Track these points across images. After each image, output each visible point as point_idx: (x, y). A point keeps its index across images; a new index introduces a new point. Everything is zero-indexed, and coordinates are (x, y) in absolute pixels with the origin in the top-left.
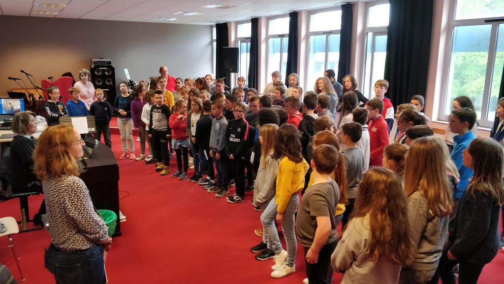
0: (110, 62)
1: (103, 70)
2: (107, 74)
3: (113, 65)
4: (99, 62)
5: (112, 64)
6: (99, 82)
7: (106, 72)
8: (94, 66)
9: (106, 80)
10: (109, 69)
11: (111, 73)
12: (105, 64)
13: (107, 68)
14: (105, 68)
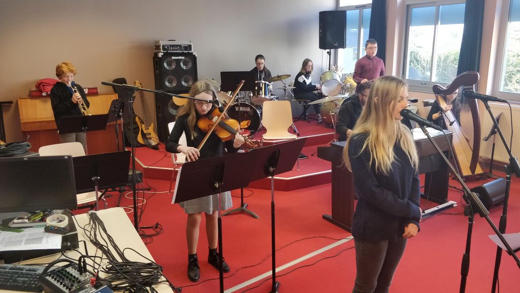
0: (190, 46)
1: (178, 61)
2: (184, 68)
3: (194, 51)
4: (171, 45)
5: (192, 51)
6: (170, 82)
7: (182, 64)
8: (163, 54)
9: (183, 79)
10: (188, 59)
11: (190, 66)
12: (181, 50)
13: (183, 58)
14: (181, 58)
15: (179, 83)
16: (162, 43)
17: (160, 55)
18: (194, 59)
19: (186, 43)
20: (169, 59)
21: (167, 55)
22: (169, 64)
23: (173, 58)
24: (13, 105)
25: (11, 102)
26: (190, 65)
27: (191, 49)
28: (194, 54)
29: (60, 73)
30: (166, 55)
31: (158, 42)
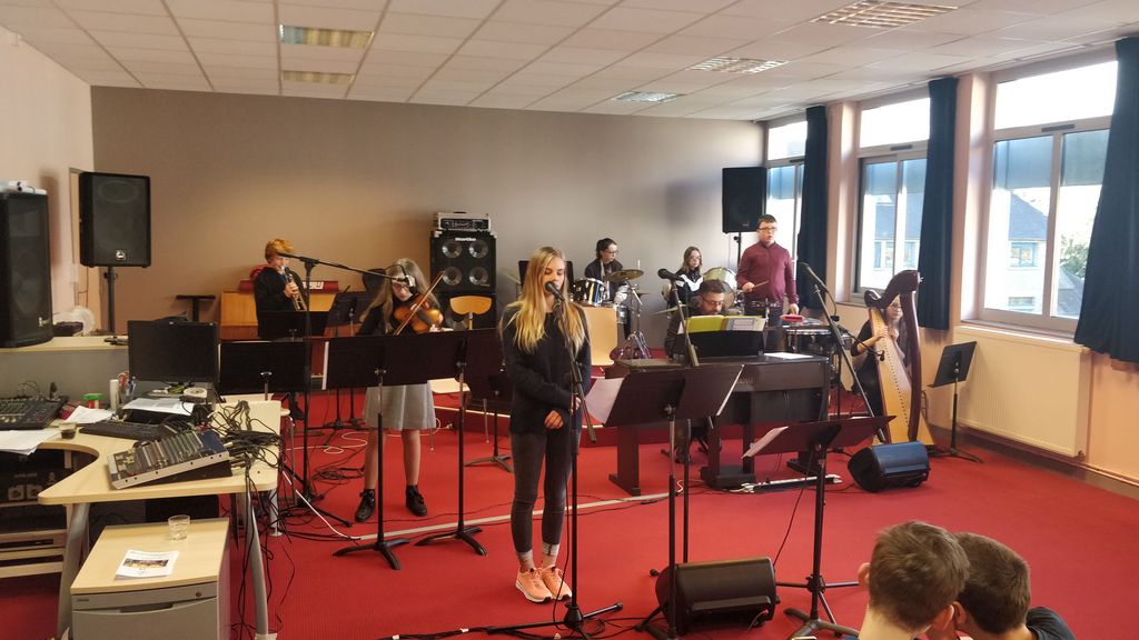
0: (485, 223)
2: (475, 255)
3: (492, 230)
4: (455, 220)
5: (489, 229)
6: (452, 277)
7: (471, 250)
8: (441, 233)
9: (471, 273)
10: (481, 242)
11: (484, 254)
12: (471, 227)
13: (474, 240)
14: (470, 239)
15: (465, 279)
16: (441, 216)
17: (437, 234)
18: (492, 241)
19: (479, 216)
20: (450, 241)
21: (448, 235)
22: (451, 249)
23: (457, 239)
24: (215, 302)
25: (213, 297)
26: (484, 252)
27: (487, 227)
28: (491, 234)
29: (270, 253)
30: (445, 234)
31: (436, 214)
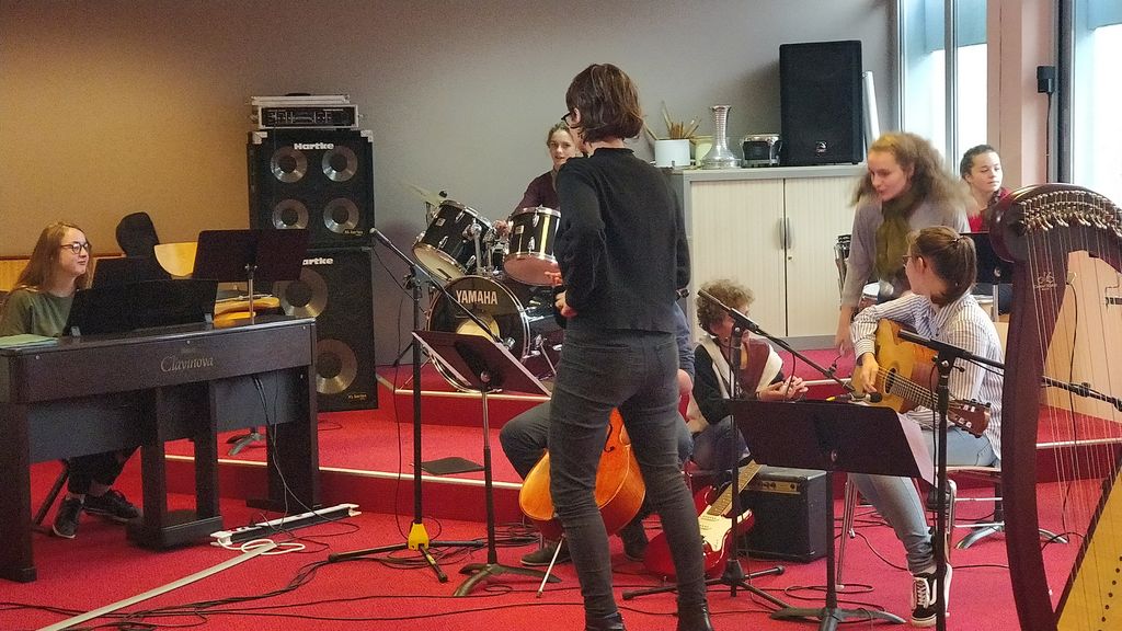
1: (314, 158)
2: (334, 175)
3: (362, 126)
4: (290, 110)
5: (356, 126)
6: (288, 218)
7: (326, 166)
8: (265, 135)
9: (327, 211)
10: (345, 151)
11: (352, 172)
12: (321, 122)
13: (330, 146)
14: (323, 146)
15: (316, 221)
16: (261, 102)
17: (259, 137)
18: (364, 149)
19: (336, 102)
20: (285, 151)
21: (279, 139)
22: (288, 167)
26: (351, 168)
27: (353, 121)
28: (363, 134)
30: (273, 138)
31: (251, 100)
